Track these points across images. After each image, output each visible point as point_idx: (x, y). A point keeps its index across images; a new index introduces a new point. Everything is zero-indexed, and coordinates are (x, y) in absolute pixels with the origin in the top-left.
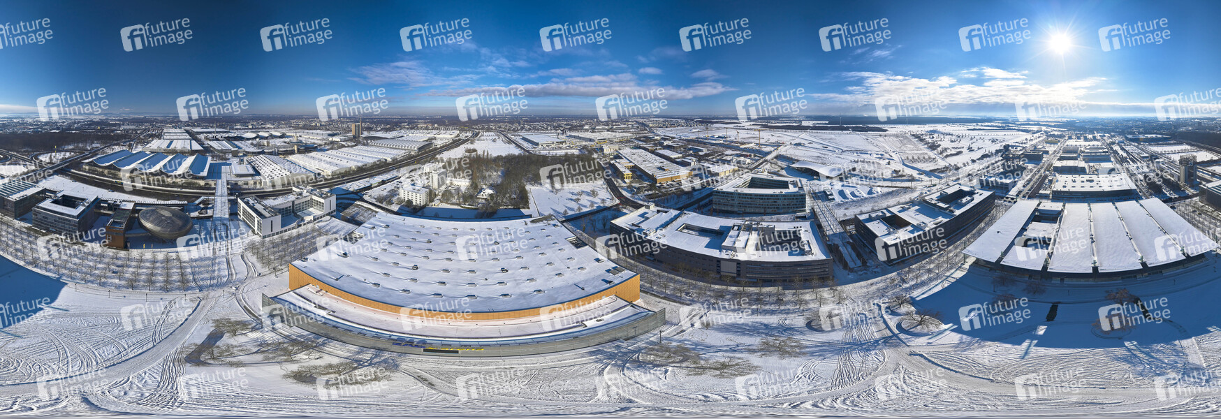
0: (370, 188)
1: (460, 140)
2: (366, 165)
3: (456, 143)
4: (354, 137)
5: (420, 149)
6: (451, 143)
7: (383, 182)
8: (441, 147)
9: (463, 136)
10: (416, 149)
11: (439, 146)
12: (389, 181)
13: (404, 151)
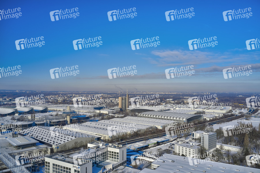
0: (147, 147)
1: (232, 115)
2: (140, 131)
3: (227, 118)
4: (121, 110)
5: (189, 120)
6: (222, 118)
7: (158, 144)
8: (210, 121)
9: (237, 112)
10: (184, 119)
11: (208, 119)
12: (163, 142)
13: (173, 121)
